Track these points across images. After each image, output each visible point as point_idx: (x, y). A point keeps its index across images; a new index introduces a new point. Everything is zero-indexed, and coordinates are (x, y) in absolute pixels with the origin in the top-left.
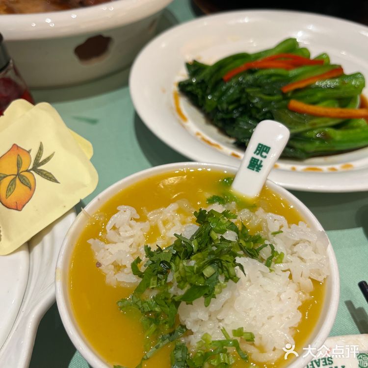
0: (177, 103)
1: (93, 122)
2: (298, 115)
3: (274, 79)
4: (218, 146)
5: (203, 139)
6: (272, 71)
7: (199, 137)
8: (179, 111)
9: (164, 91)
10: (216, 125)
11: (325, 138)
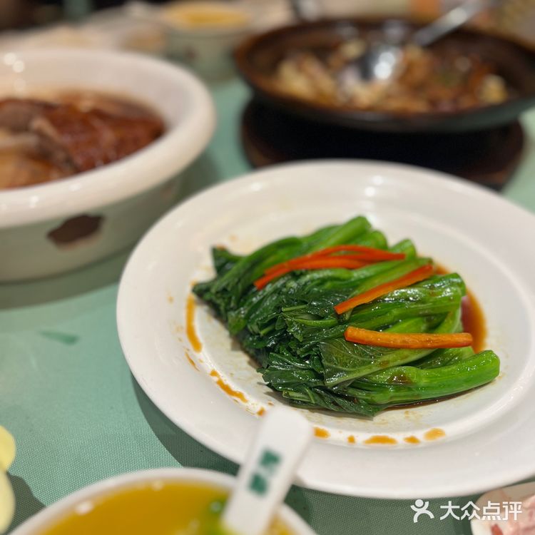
0: (190, 318)
1: (71, 340)
2: (360, 348)
3: (328, 285)
4: (240, 395)
5: (220, 383)
6: (327, 273)
7: (215, 379)
8: (191, 333)
9: (171, 300)
10: (247, 352)
11: (404, 383)
